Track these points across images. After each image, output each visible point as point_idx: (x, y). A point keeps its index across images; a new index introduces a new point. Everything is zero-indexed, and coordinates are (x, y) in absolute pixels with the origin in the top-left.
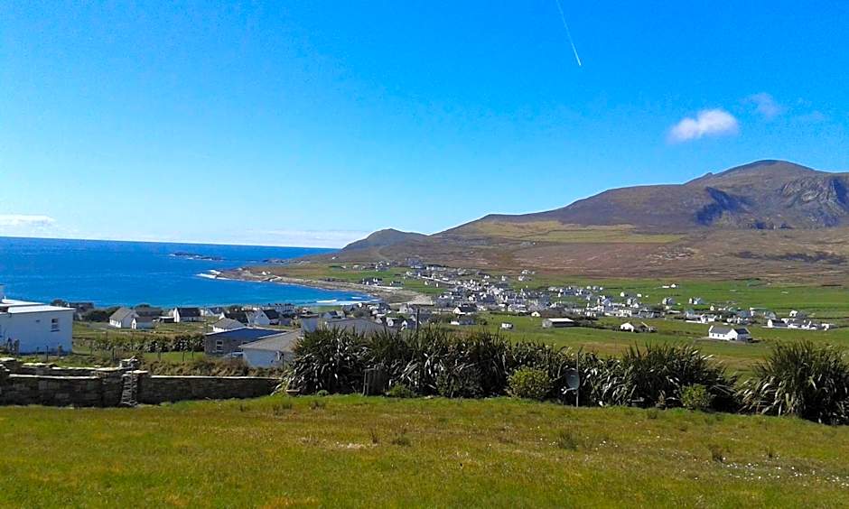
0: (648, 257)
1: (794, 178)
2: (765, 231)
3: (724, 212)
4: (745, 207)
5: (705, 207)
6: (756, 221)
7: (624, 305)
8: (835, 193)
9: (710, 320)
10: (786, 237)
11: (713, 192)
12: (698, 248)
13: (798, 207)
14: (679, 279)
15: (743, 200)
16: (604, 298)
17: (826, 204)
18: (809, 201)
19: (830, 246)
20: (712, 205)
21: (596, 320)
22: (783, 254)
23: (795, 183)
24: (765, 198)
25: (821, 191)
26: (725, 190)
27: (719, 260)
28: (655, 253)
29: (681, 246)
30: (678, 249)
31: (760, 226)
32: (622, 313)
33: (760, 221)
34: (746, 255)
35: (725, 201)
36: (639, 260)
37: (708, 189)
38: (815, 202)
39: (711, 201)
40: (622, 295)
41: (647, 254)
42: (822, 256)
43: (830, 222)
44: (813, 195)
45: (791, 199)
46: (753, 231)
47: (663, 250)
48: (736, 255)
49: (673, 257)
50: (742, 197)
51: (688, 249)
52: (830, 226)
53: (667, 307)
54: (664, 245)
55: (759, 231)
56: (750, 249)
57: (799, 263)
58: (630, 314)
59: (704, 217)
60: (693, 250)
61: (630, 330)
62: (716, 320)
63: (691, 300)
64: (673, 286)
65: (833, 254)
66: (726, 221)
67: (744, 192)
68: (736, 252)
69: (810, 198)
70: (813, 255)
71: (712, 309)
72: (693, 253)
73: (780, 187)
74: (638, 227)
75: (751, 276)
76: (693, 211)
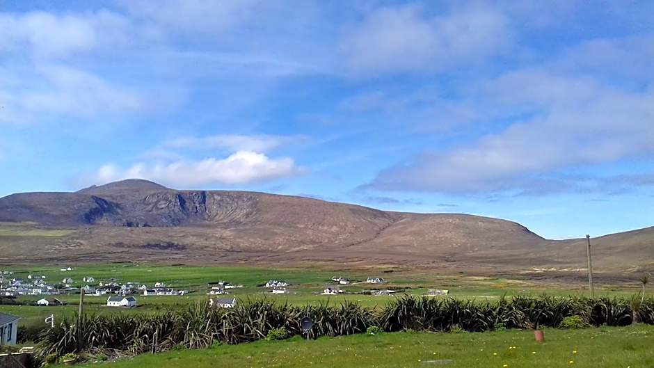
0: (46, 247)
1: (152, 192)
2: (133, 228)
3: (104, 214)
4: (119, 211)
5: (91, 210)
6: (127, 221)
7: (32, 286)
8: (179, 203)
9: (103, 293)
10: (147, 232)
11: (97, 200)
12: (85, 239)
13: (155, 212)
14: (73, 264)
15: (118, 206)
16: (14, 280)
17: (173, 210)
18: (162, 208)
19: (176, 238)
20: (96, 208)
21: (15, 298)
22: (145, 244)
23: (153, 195)
24: (133, 205)
25: (171, 201)
26: (106, 198)
27: (101, 249)
28: (54, 244)
29: (72, 238)
30: (71, 241)
31: (130, 225)
32: (34, 291)
33: (129, 221)
34: (120, 245)
35: (106, 206)
36: (40, 249)
37: (93, 197)
38: (167, 210)
39: (95, 205)
40: (30, 277)
41: (46, 245)
42: (170, 245)
43: (175, 222)
44: (165, 204)
45: (151, 206)
46: (125, 228)
47: (59, 242)
48: (113, 245)
49: (67, 247)
50: (117, 204)
51: (78, 241)
52: (175, 225)
53: (67, 286)
54: (60, 238)
55: (129, 228)
56: (123, 241)
57: (157, 250)
58: (40, 292)
59: (90, 217)
60: (82, 242)
61: (45, 305)
62: (107, 293)
63: (84, 279)
64: (69, 269)
65: (178, 245)
66: (106, 221)
67: (118, 201)
68: (113, 242)
69: (163, 206)
70: (165, 245)
71: (101, 284)
72: (81, 244)
73: (143, 197)
74: (38, 223)
75: (124, 260)
76: (82, 213)
